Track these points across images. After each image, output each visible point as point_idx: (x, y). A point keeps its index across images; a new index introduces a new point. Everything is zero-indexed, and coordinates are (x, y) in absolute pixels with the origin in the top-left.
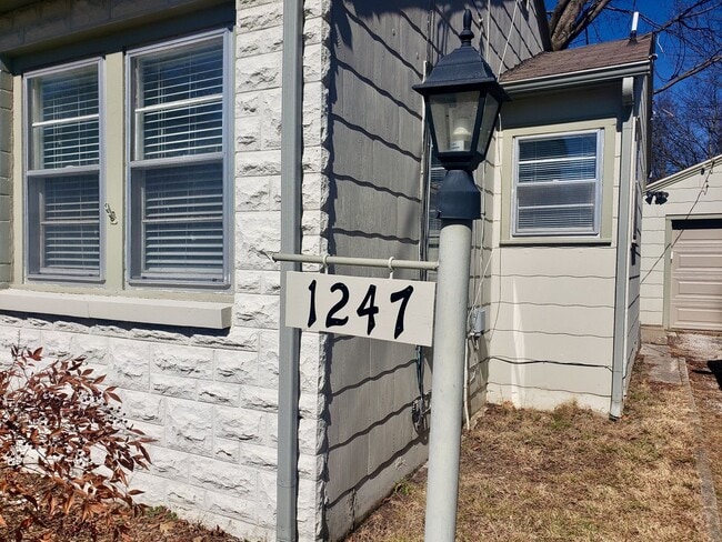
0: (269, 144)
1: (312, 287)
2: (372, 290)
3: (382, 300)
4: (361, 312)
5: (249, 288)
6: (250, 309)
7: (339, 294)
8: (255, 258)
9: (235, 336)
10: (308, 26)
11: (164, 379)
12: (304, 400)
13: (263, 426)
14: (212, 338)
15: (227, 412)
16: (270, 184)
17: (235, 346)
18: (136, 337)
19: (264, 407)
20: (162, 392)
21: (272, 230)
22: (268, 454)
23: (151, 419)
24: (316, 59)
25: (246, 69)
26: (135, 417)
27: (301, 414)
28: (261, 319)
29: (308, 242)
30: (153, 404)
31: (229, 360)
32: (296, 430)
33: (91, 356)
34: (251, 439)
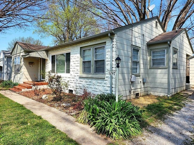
0: (109, 58)
3: (114, 73)
4: (112, 74)
9: (106, 79)
10: (113, 46)
11: (98, 84)
12: (113, 86)
13: (109, 89)
14: (103, 79)
15: (105, 88)
16: (109, 62)
17: (106, 80)
18: (95, 80)
19: (109, 87)
20: (98, 86)
21: (110, 67)
22: (109, 92)
23: (97, 89)
24: (114, 49)
25: (107, 50)
26: (95, 89)
27: (112, 87)
28: (108, 77)
29: (113, 69)
30: (97, 87)
31: (105, 82)
32: (112, 89)
33: (90, 82)
34: (107, 90)
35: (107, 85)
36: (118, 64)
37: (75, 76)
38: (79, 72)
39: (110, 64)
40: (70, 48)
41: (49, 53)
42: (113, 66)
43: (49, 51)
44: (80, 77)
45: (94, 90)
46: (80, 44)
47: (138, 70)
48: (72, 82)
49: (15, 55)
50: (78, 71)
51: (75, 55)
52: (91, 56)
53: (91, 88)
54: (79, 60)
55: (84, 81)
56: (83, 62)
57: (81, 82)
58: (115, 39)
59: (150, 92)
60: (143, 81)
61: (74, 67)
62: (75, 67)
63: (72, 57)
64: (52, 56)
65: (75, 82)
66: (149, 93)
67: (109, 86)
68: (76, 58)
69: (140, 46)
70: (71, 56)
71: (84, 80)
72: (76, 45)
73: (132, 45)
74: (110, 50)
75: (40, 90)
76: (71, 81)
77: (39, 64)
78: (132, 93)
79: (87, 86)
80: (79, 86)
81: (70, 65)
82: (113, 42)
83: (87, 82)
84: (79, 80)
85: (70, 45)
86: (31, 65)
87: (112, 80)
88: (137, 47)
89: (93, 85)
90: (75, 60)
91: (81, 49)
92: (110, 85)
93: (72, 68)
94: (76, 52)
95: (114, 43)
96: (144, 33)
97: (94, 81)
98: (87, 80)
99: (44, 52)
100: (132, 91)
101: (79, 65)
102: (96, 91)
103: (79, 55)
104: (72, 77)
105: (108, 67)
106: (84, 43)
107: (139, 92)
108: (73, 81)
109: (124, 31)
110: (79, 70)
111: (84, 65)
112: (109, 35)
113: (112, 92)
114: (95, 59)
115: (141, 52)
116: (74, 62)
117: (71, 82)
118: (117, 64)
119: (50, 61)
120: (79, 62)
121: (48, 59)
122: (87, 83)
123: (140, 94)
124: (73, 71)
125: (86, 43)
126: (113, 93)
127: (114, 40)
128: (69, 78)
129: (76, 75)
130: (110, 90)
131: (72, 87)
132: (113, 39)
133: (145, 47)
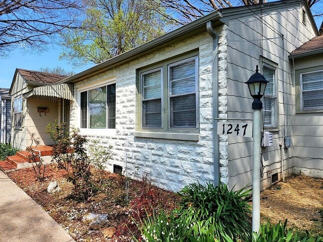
0: (209, 89)
1: (224, 125)
2: (238, 125)
3: (240, 127)
4: (235, 130)
5: (204, 129)
6: (205, 135)
7: (230, 127)
8: (205, 121)
9: (201, 142)
10: (220, 55)
11: (180, 155)
12: (222, 162)
13: (210, 169)
14: (193, 143)
15: (199, 165)
16: (210, 100)
17: (200, 146)
18: (172, 144)
19: (210, 163)
20: (180, 159)
21: (210, 113)
22: (211, 177)
23: (177, 167)
24: (222, 64)
25: (202, 68)
26: (172, 166)
27: (220, 166)
28: (208, 138)
29: (221, 116)
30: (178, 162)
31: (199, 150)
32: (219, 170)
33: (160, 149)
34: (206, 172)
35: (206, 159)
36: (257, 97)
37: (127, 135)
38: (134, 126)
39: (212, 104)
40: (115, 72)
41: (75, 87)
42: (220, 109)
43: (76, 84)
44: (138, 138)
45: (171, 168)
46: (136, 61)
47: (273, 118)
48: (121, 147)
49: (15, 96)
50: (133, 123)
51: (126, 88)
52: (162, 88)
53: (162, 163)
54: (135, 99)
55: (146, 147)
56: (143, 102)
57: (139, 150)
58: (224, 36)
59: (299, 169)
60: (285, 145)
61: (124, 115)
62: (126, 115)
63: (120, 92)
64: (81, 93)
65: (126, 148)
66: (297, 170)
67: (211, 160)
68: (127, 93)
69: (277, 60)
70: (117, 90)
71: (146, 145)
72: (127, 65)
73: (262, 57)
74: (210, 67)
75: (53, 167)
76: (118, 145)
77: (59, 111)
78: (265, 176)
79: (154, 158)
80: (135, 159)
81: (116, 110)
82: (219, 44)
83: (152, 149)
84: (135, 144)
85: (116, 67)
86: (43, 114)
87: (219, 145)
88: (271, 64)
89: (166, 157)
90: (124, 99)
91: (137, 74)
92: (214, 157)
93: (120, 116)
94: (128, 81)
95: (223, 48)
96: (284, 32)
97: (170, 148)
98: (153, 145)
99: (66, 85)
100: (265, 170)
101: (134, 109)
102: (175, 172)
103: (133, 87)
104: (121, 137)
105: (205, 112)
106: (144, 59)
107: (279, 171)
108: (123, 145)
109: (243, 20)
110: (134, 120)
111: (145, 110)
112: (209, 25)
113: (220, 177)
114: (170, 95)
115: (278, 74)
116: (124, 104)
117: (118, 147)
118: (254, 97)
119: (77, 105)
120: (134, 103)
121: (74, 100)
122: (153, 152)
123: (279, 175)
124: (122, 123)
125: (149, 57)
126: (222, 180)
127: (223, 40)
128: (113, 138)
129: (128, 131)
130: (214, 174)
131: (120, 159)
132: (219, 37)
133: (286, 65)
